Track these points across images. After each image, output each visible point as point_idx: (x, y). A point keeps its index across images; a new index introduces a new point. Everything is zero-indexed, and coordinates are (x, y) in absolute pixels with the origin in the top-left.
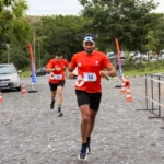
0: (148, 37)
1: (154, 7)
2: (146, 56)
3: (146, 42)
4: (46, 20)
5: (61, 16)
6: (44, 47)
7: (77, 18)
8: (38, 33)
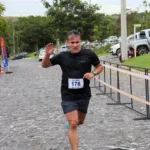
0: (95, 30)
1: (98, 9)
2: (93, 44)
3: (93, 34)
4: (22, 20)
5: (32, 17)
6: (21, 38)
7: (43, 18)
8: (16, 29)
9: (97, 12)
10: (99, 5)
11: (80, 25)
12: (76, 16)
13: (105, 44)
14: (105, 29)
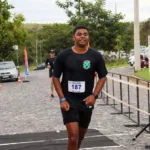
0: (117, 40)
4: (46, 28)
10: (122, 14)
12: (99, 25)
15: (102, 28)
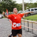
9: (15, 3)
10: (16, 1)
11: (10, 7)
13: (18, 13)
14: (18, 8)
15: (10, 5)
